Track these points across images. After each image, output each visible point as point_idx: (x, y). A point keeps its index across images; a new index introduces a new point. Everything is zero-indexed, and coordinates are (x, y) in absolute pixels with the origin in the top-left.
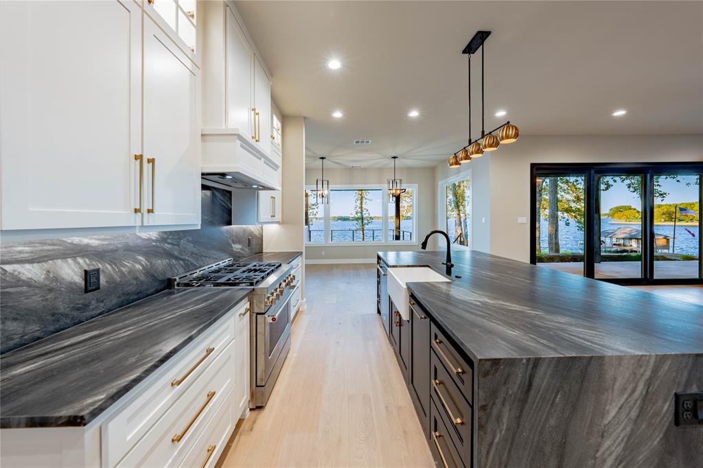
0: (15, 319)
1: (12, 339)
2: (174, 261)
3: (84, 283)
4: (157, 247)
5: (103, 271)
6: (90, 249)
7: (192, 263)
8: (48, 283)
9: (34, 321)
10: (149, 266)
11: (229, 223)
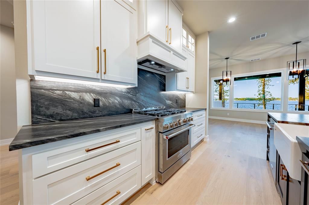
0: (70, 110)
1: (68, 116)
2: (133, 102)
3: (93, 103)
4: (125, 95)
5: (101, 100)
6: (95, 91)
7: (143, 105)
8: (80, 100)
9: (76, 112)
10: (121, 102)
11: (165, 91)
